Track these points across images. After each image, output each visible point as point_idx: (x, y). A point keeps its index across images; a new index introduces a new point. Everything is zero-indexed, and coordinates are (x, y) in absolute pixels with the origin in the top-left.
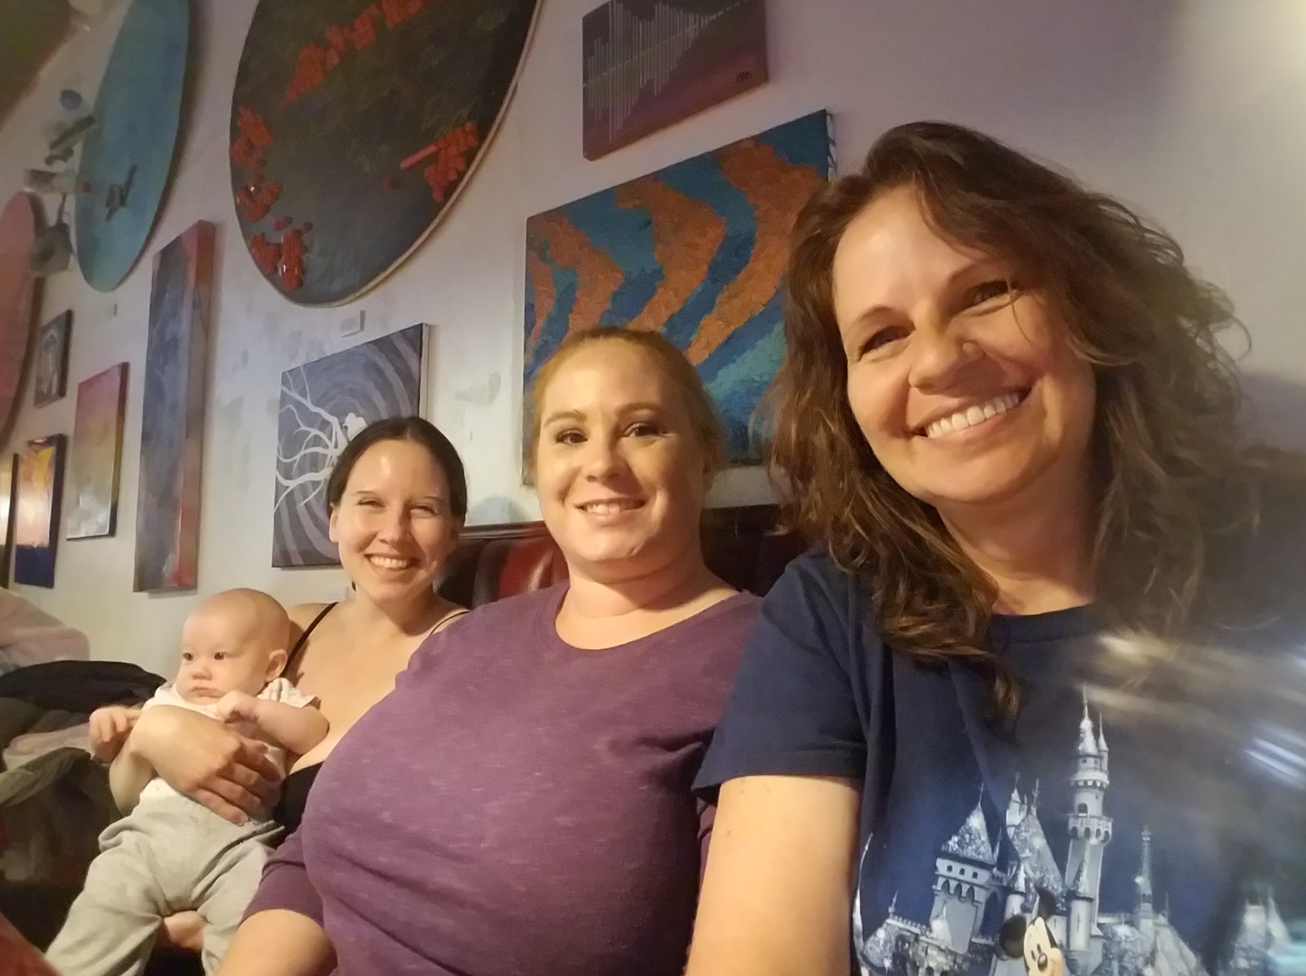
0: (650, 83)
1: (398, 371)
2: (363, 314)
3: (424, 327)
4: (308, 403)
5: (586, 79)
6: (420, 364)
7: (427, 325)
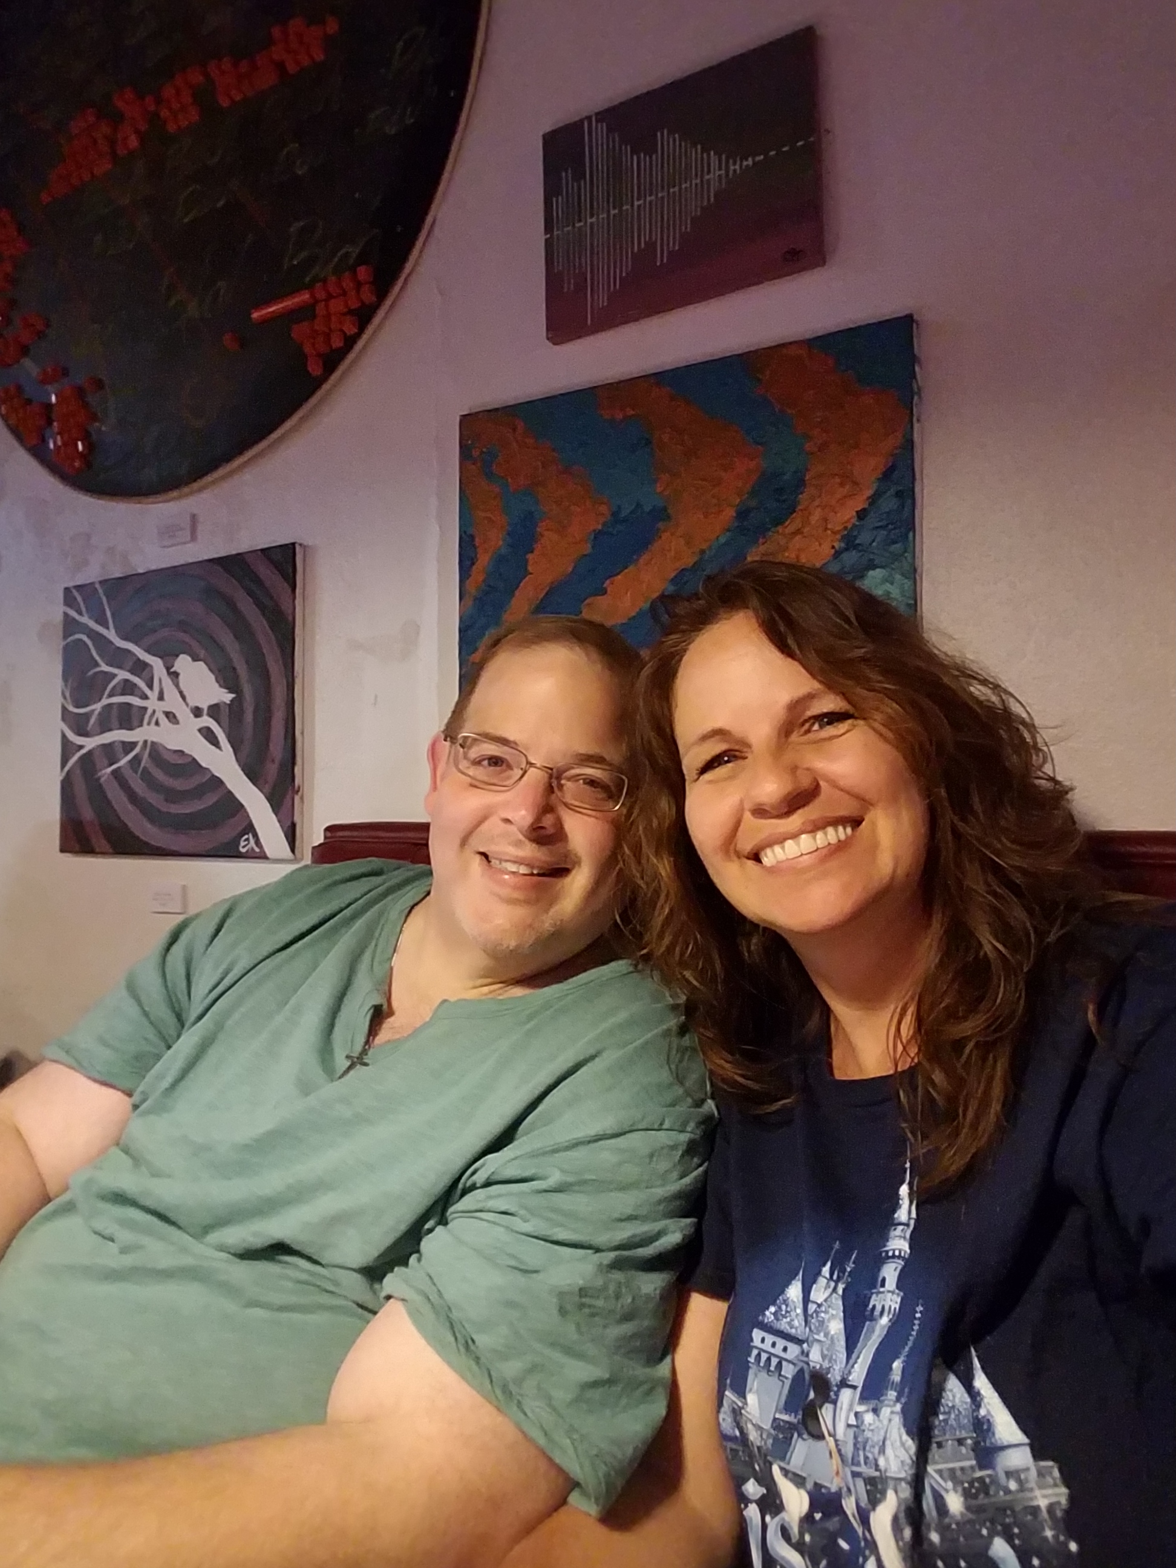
0: (651, 245)
1: (258, 604)
2: (194, 518)
3: (298, 547)
4: (111, 634)
5: (548, 227)
6: (294, 598)
7: (301, 545)
